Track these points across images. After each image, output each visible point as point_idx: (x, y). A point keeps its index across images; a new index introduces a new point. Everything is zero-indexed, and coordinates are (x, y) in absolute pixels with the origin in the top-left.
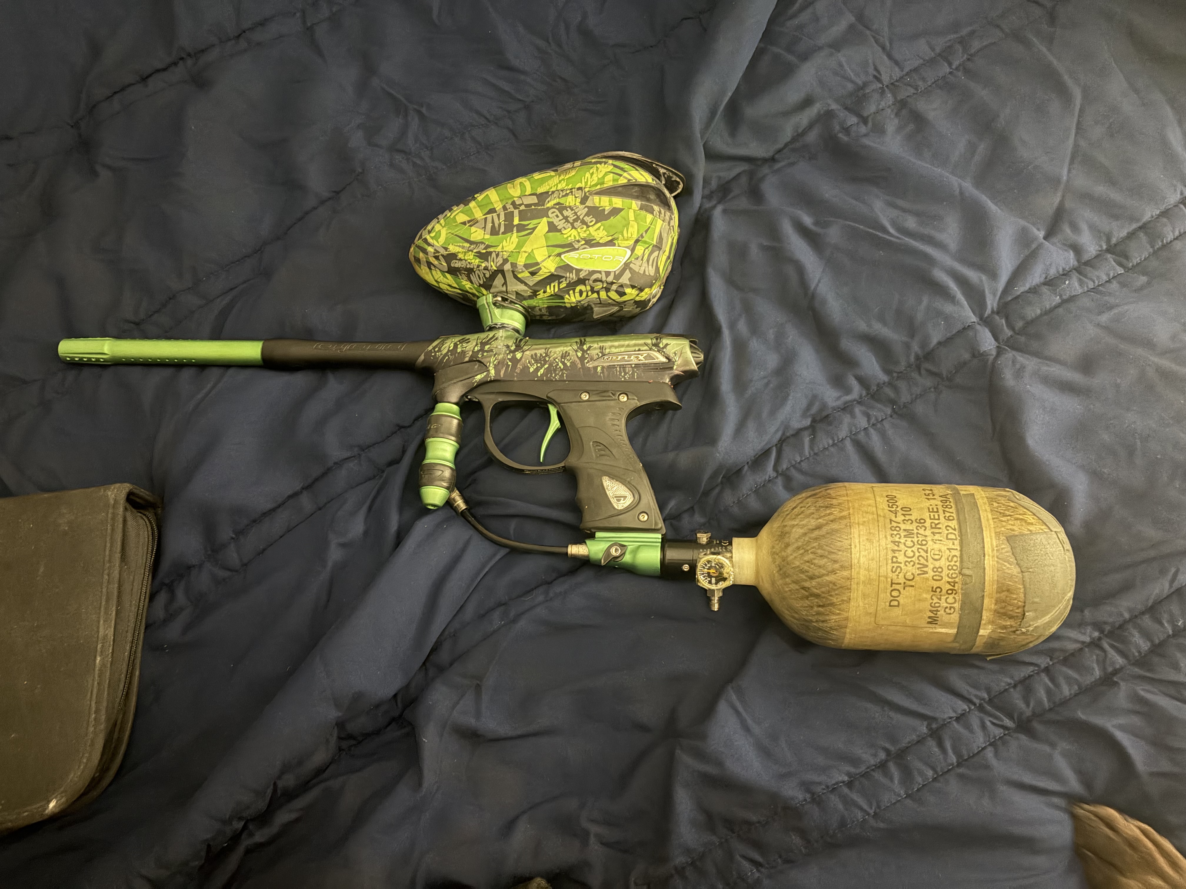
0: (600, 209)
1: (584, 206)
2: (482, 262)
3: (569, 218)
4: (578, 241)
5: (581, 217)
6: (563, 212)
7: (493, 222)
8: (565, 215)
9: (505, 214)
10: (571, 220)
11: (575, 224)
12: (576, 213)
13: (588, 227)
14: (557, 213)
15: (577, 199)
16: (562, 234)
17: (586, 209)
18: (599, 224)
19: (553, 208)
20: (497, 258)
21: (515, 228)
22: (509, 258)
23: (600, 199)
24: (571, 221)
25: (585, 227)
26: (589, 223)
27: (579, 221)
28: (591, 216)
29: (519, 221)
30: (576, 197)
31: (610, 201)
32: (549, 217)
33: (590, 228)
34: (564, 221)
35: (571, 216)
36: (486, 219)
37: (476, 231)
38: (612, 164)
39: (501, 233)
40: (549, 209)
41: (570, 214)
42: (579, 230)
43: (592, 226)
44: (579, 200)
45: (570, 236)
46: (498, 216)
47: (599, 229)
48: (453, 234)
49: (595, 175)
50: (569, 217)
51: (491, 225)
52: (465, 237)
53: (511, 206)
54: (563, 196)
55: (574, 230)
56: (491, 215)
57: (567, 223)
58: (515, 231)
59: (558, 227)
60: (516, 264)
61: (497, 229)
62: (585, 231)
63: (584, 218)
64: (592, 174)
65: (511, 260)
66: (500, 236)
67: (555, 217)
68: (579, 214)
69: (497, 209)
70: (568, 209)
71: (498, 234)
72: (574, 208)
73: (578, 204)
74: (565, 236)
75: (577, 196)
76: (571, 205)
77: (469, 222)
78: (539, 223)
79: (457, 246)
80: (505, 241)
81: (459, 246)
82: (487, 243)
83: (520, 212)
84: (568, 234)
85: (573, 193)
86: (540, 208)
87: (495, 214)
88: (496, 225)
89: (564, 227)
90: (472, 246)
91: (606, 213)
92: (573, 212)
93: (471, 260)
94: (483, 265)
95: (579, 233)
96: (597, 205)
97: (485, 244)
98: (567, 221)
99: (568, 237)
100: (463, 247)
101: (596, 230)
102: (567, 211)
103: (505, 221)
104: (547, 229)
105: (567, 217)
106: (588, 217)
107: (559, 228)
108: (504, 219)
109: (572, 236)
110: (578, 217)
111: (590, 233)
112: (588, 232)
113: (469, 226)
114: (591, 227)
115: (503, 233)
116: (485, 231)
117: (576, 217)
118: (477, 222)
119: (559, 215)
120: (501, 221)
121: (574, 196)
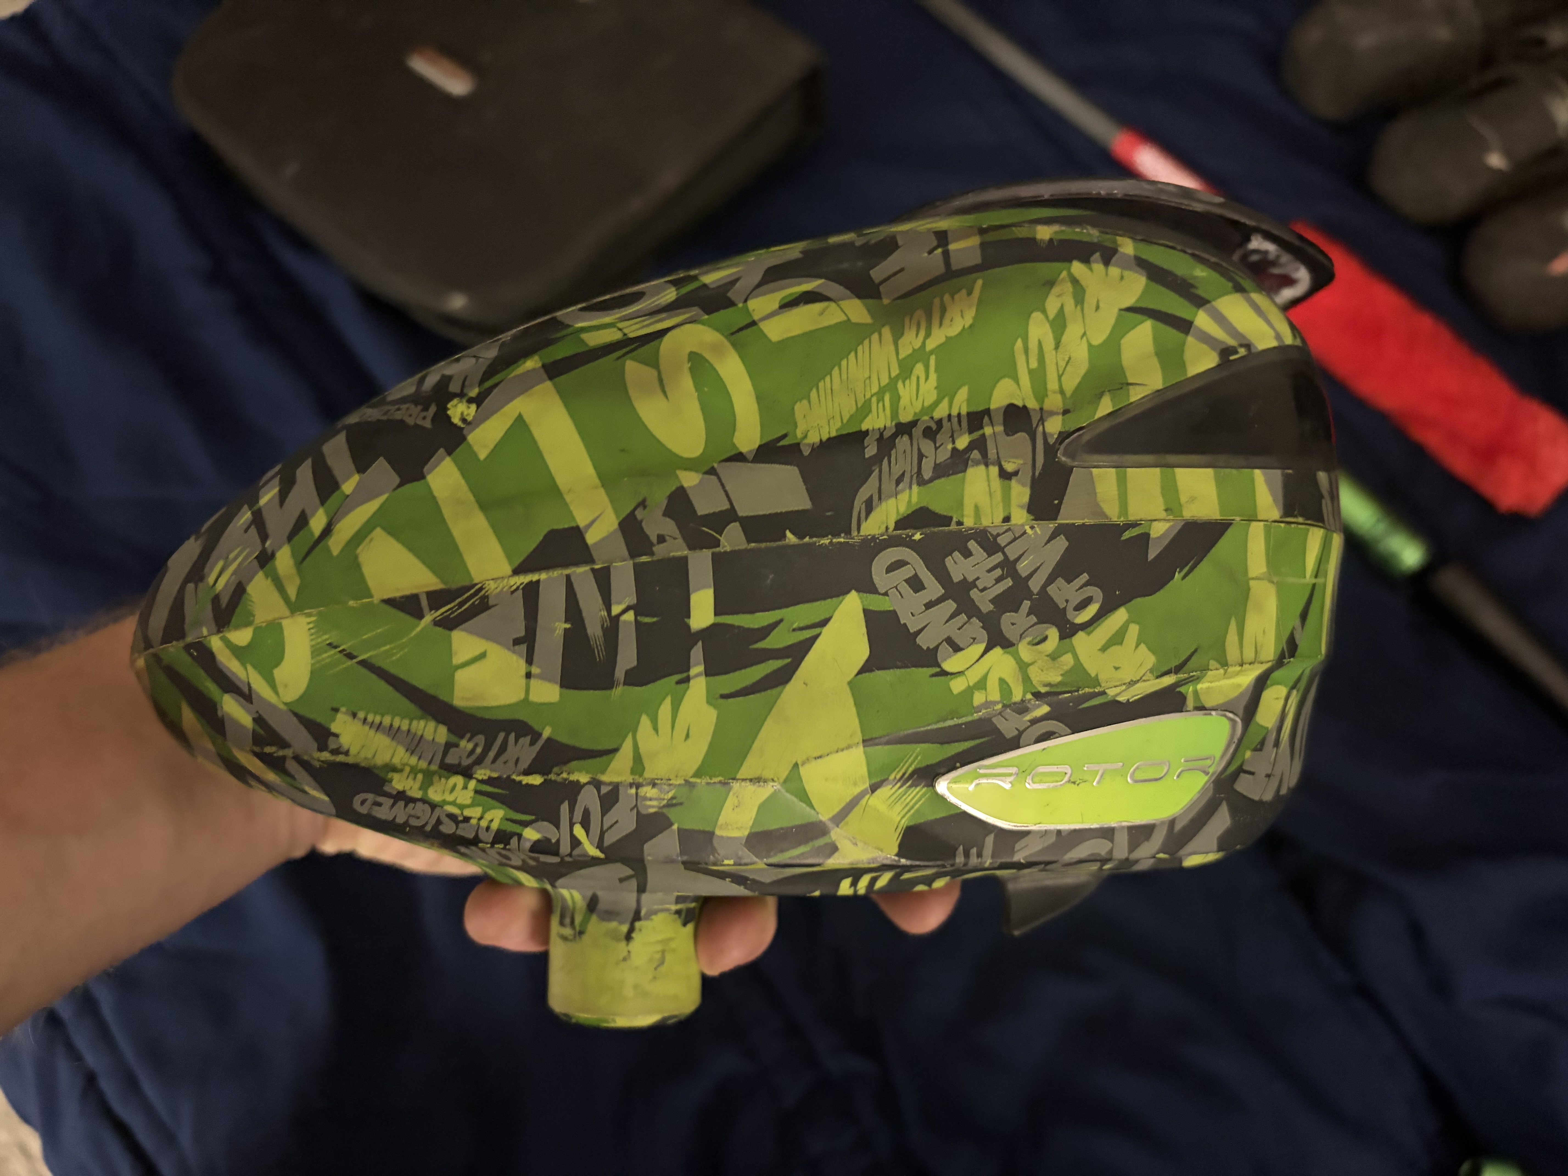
0: (1127, 535)
1: (1052, 525)
2: (525, 824)
3: (974, 594)
4: (1021, 708)
5: (1035, 585)
6: (949, 561)
7: (573, 611)
8: (957, 578)
9: (639, 571)
10: (983, 602)
11: (1007, 619)
12: (1009, 567)
13: (1068, 631)
14: (917, 566)
15: (1014, 483)
16: (944, 673)
17: (1062, 543)
18: (1121, 615)
19: (892, 542)
20: (605, 810)
21: (697, 652)
22: (672, 814)
23: (1122, 482)
24: (986, 607)
25: (1053, 633)
26: (1070, 614)
27: (1027, 604)
28: (1085, 577)
29: (717, 613)
30: (1005, 475)
31: (1170, 490)
32: (873, 590)
33: (1080, 640)
34: (950, 606)
35: (987, 580)
36: (531, 592)
37: (483, 656)
38: (1141, 264)
39: (620, 673)
40: (874, 546)
41: (980, 571)
42: (1024, 650)
43: (1086, 626)
44: (1021, 493)
45: (981, 684)
46: (603, 579)
47: (1117, 639)
48: (350, 656)
49: (1073, 331)
50: (973, 585)
51: (562, 626)
52: (420, 680)
53: (669, 527)
54: (941, 471)
55: (997, 651)
56: (557, 574)
57: (963, 617)
58: (697, 669)
59: (920, 640)
60: (711, 834)
61: (600, 654)
62: (1054, 657)
63: (1052, 590)
64: (1059, 324)
65: (680, 820)
66: (618, 691)
67: (905, 589)
68: (1023, 567)
69: (591, 538)
70: (972, 545)
71: (607, 683)
72: (1002, 541)
73: (1020, 517)
74: (957, 686)
75: (1010, 467)
76: (986, 522)
77: (437, 598)
78: (824, 623)
79: (379, 727)
80: (645, 721)
81: (393, 733)
82: (547, 733)
83: (718, 561)
84: (973, 676)
85: (992, 453)
86: (825, 541)
87: (583, 569)
88: (594, 630)
89: (949, 641)
90: (466, 745)
91: (1152, 555)
92: (998, 557)
93: (462, 807)
94: (531, 834)
95: (1023, 667)
96: (1113, 514)
97: (536, 735)
98: (967, 608)
99: (969, 691)
100: (415, 744)
101: (1104, 649)
102: (967, 554)
103: (637, 609)
104: (862, 651)
105: (967, 585)
106: (1069, 581)
107: (924, 641)
108: (632, 599)
109: (993, 684)
110: (1021, 584)
111: (1078, 666)
112: (1067, 660)
113: (437, 623)
114: (1081, 634)
115: (635, 678)
116: (529, 661)
117: (1009, 582)
118: (484, 605)
119: (926, 576)
120: (616, 610)
121: (994, 470)
